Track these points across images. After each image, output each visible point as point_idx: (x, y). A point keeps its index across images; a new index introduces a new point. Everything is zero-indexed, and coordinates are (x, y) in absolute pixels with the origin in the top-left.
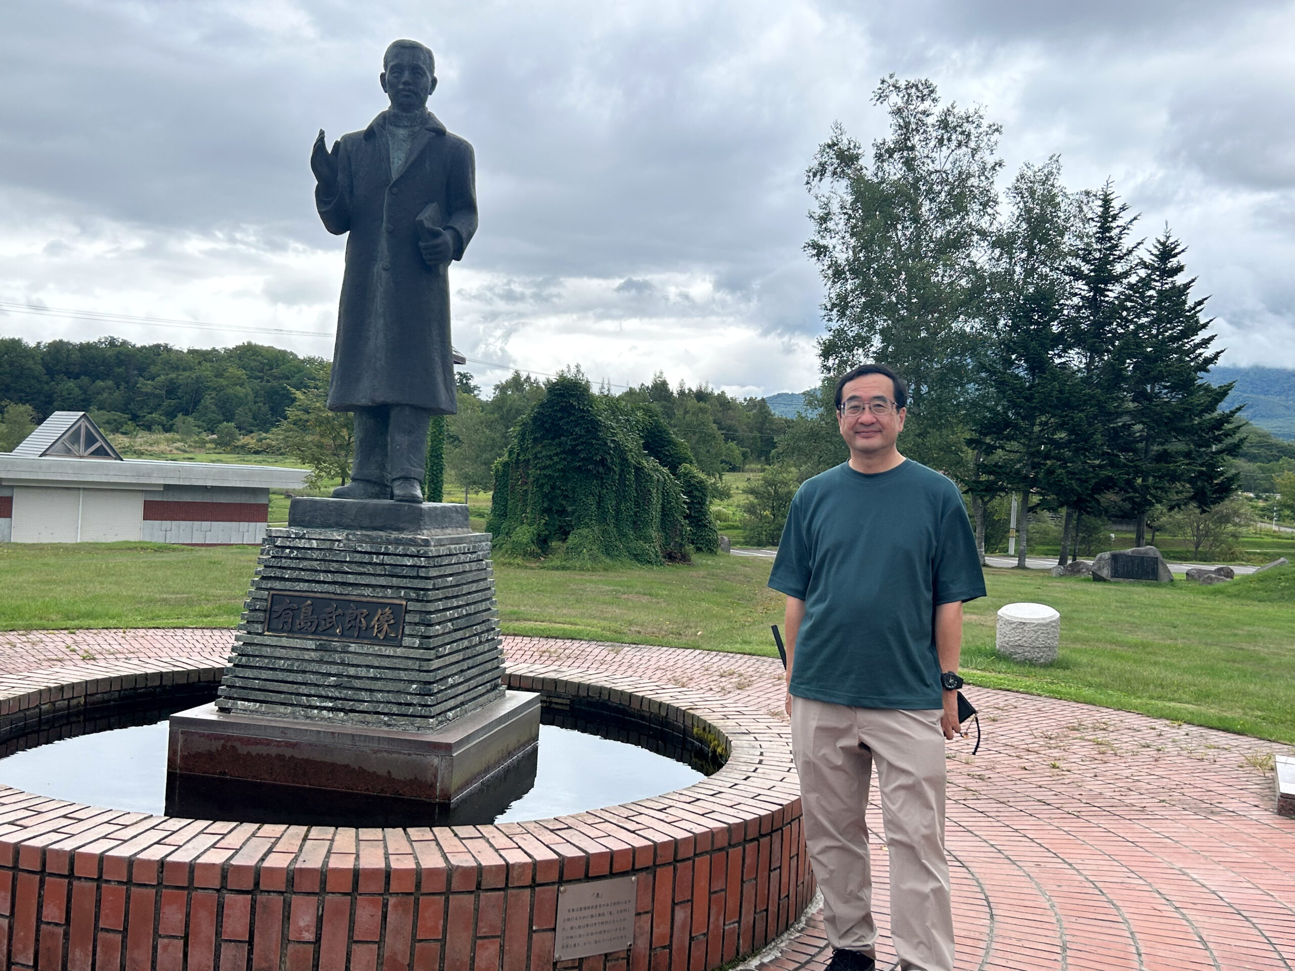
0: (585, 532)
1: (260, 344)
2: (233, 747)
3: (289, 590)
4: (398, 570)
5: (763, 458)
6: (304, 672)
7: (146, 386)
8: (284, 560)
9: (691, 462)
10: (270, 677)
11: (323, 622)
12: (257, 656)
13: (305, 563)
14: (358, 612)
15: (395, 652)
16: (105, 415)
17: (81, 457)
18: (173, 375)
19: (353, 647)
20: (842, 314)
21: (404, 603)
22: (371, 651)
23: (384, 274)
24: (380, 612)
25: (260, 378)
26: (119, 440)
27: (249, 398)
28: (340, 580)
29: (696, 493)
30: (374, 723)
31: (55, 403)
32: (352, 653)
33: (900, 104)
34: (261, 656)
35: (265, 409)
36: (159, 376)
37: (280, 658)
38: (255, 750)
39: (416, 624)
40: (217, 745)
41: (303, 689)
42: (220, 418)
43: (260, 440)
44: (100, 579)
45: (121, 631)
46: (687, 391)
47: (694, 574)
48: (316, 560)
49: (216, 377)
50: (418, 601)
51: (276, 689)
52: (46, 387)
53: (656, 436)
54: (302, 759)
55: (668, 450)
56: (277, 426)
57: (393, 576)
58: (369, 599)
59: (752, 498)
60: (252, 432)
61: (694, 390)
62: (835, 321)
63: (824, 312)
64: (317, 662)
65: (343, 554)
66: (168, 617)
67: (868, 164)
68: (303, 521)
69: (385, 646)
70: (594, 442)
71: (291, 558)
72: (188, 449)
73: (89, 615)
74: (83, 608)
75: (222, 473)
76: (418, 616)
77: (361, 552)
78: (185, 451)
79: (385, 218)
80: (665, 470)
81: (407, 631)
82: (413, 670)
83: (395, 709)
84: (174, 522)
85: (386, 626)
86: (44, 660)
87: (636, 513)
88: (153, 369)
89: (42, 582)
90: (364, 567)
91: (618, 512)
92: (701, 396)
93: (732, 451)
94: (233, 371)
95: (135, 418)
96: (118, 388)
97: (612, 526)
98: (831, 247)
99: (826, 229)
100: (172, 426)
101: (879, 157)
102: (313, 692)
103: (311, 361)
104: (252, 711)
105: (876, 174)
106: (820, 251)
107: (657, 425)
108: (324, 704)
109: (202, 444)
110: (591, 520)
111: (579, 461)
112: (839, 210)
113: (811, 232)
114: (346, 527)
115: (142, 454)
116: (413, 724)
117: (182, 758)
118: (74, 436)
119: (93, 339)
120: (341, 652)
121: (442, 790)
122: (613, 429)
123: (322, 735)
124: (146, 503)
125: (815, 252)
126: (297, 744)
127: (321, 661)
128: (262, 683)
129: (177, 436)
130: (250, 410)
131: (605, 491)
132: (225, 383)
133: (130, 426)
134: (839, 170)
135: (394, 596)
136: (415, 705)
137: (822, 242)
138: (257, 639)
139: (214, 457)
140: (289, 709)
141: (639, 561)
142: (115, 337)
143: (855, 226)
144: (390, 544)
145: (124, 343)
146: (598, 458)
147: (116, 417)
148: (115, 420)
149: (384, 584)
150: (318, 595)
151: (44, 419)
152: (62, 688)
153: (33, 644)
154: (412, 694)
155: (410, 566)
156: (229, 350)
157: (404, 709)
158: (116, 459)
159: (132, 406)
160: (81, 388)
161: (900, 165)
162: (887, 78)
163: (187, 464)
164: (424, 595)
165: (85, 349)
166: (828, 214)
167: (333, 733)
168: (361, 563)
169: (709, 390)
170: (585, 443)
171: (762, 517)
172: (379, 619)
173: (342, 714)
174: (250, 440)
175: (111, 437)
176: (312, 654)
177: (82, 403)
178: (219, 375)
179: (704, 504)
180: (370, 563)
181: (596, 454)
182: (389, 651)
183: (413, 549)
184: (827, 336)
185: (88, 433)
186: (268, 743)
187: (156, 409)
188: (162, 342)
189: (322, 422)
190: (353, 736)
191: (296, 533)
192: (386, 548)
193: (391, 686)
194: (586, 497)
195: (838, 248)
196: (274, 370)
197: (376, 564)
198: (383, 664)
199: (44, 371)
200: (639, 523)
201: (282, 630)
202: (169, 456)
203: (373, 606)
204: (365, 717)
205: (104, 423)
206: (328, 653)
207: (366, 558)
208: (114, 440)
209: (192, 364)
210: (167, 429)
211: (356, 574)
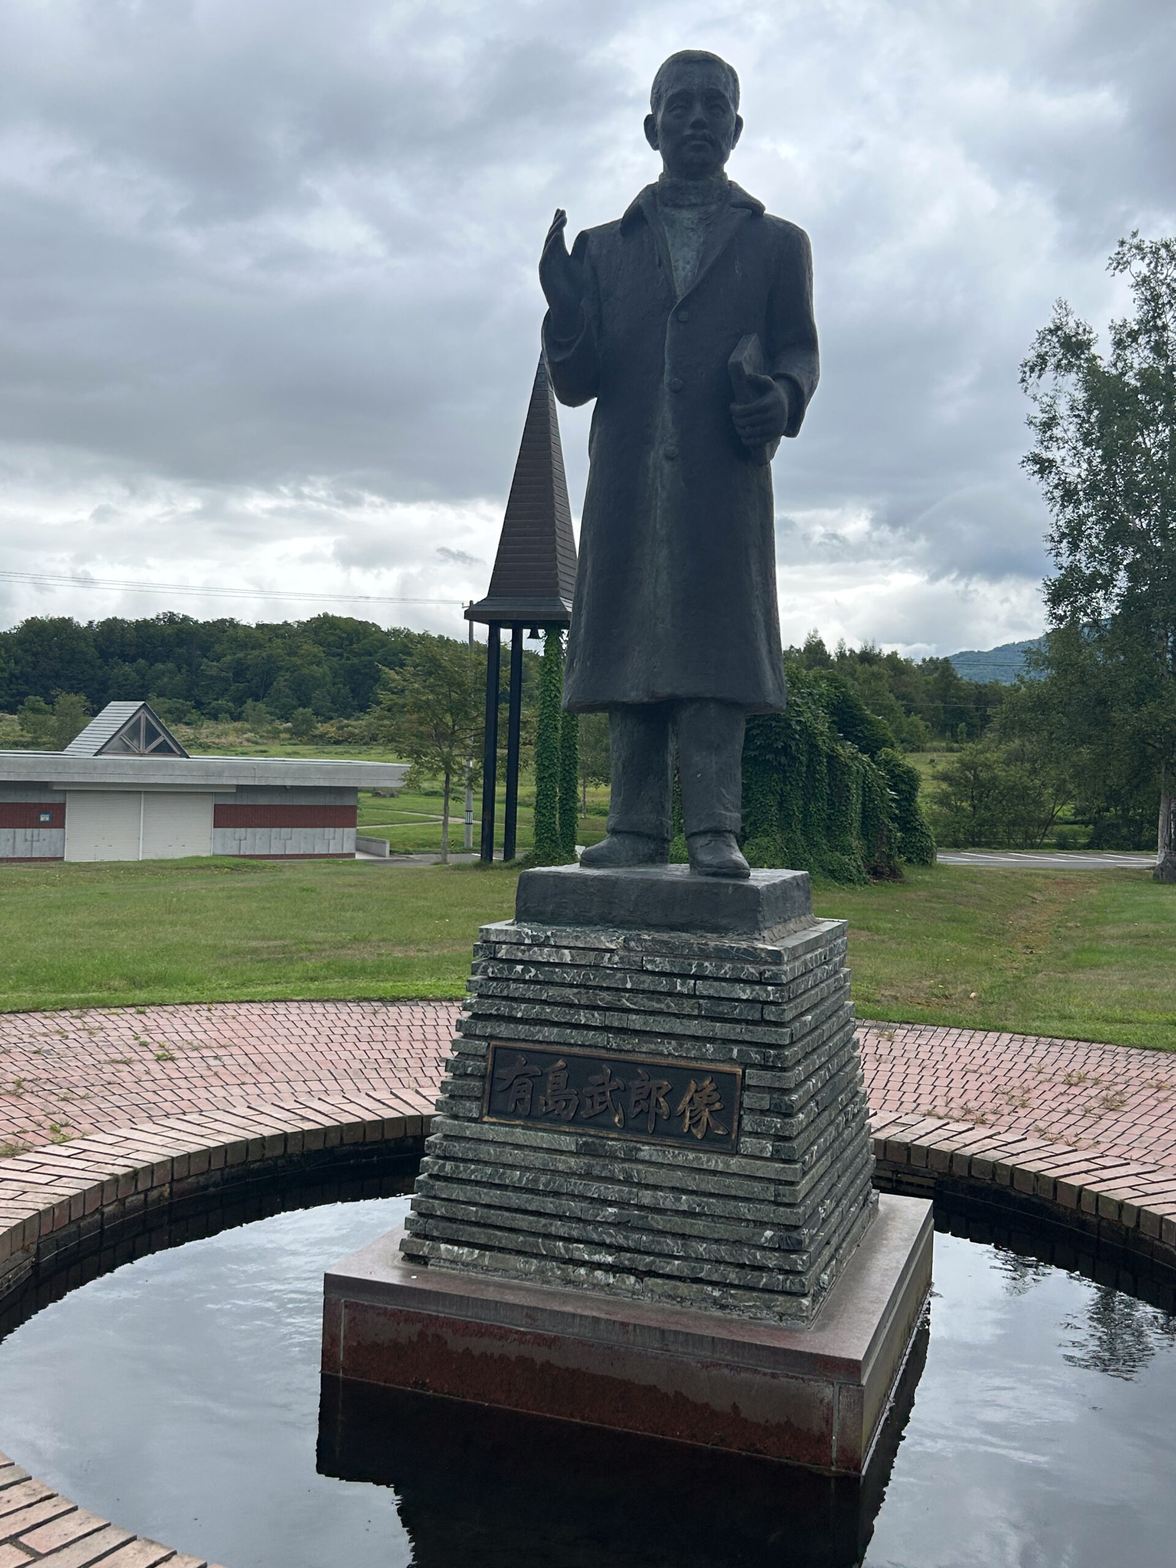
0: (764, 841)
1: (338, 615)
2: (438, 1337)
3: (524, 1040)
4: (724, 1008)
5: (948, 734)
6: (556, 1194)
7: (211, 668)
8: (513, 986)
9: (892, 746)
10: (496, 1202)
11: (589, 1102)
12: (472, 1161)
13: (552, 992)
14: (654, 1083)
15: (728, 1165)
16: (168, 703)
17: (142, 755)
18: (240, 655)
19: (646, 1151)
20: (1074, 547)
21: (739, 1071)
22: (680, 1160)
23: (667, 466)
24: (693, 1086)
25: (338, 655)
26: (182, 732)
27: (327, 679)
28: (616, 1024)
29: (903, 787)
30: (693, 1301)
31: (111, 691)
32: (643, 1162)
33: (1145, 271)
34: (478, 1162)
35: (345, 691)
36: (225, 655)
37: (513, 1167)
38: (479, 1346)
39: (763, 1112)
40: (408, 1332)
41: (558, 1227)
42: (295, 702)
43: (341, 728)
44: (171, 917)
45: (205, 1007)
46: (848, 653)
47: (913, 896)
48: (571, 986)
49: (289, 655)
50: (764, 1067)
51: (508, 1224)
52: (100, 673)
53: (844, 713)
54: (567, 1369)
55: (861, 731)
56: (369, 713)
57: (714, 1019)
58: (670, 1061)
59: (944, 786)
60: (331, 718)
61: (857, 651)
62: (1064, 557)
63: (1049, 545)
64: (580, 1176)
65: (619, 975)
66: (263, 982)
67: (1103, 351)
68: (541, 913)
69: (705, 1152)
70: (774, 724)
71: (525, 982)
72: (260, 741)
73: (161, 980)
74: (153, 968)
75: (303, 770)
76: (767, 1096)
77: (653, 973)
78: (257, 743)
79: (667, 367)
80: (865, 758)
81: (748, 1124)
82: (762, 1201)
83: (733, 1276)
84: (249, 830)
85: (706, 1114)
86: (106, 1062)
87: (829, 815)
88: (218, 648)
89: (99, 924)
90: (659, 1001)
91: (806, 813)
92: (867, 657)
93: (916, 727)
94: (308, 647)
95: (199, 705)
96: (180, 671)
97: (799, 832)
98: (1059, 460)
99: (1051, 438)
100: (241, 713)
101: (1119, 344)
102: (575, 1233)
103: (396, 632)
104: (466, 1264)
105: (1115, 365)
106: (1044, 466)
107: (846, 698)
108: (596, 1258)
109: (275, 735)
110: (771, 826)
111: (754, 750)
112: (1069, 412)
113: (1030, 442)
114: (622, 924)
115: (209, 747)
116: (769, 1308)
117: (348, 1350)
118: (132, 729)
119: (151, 616)
120: (624, 1160)
121: (842, 1450)
122: (798, 706)
123: (602, 1326)
124: (218, 809)
125: (1037, 467)
126: (555, 1339)
127: (588, 1175)
128: (482, 1211)
129: (247, 726)
130: (329, 693)
131: (788, 787)
132: (299, 662)
133: (194, 715)
134: (1064, 362)
135: (720, 1057)
136: (771, 1270)
137: (1046, 455)
138: (471, 1130)
139: (289, 749)
140: (534, 1264)
141: (835, 877)
142: (175, 613)
143: (1089, 433)
144: (707, 958)
145: (186, 619)
146: (780, 745)
147: (177, 705)
148: (177, 709)
149: (700, 1033)
150: (576, 1050)
151: (99, 711)
152: (135, 1174)
153: (91, 1033)
154: (764, 1248)
155: (747, 1000)
156: (303, 623)
157: (750, 1277)
158: (181, 756)
159: (196, 692)
160: (138, 671)
161: (1147, 352)
162: (1128, 238)
163: (259, 759)
164: (776, 1056)
165: (143, 626)
166: (1054, 418)
167: (624, 1325)
168: (653, 994)
169: (877, 651)
170: (761, 725)
171: (959, 809)
172: (692, 1099)
173: (632, 1279)
174: (328, 728)
175: (173, 728)
176: (572, 1161)
177: (139, 690)
178: (292, 653)
179: (913, 801)
180: (670, 994)
181: (777, 740)
182: (715, 1162)
183: (752, 970)
184: (1056, 574)
185: (149, 727)
186: (503, 1334)
187: (222, 695)
188: (227, 617)
189: (421, 707)
190: (663, 1332)
191: (533, 937)
192: (699, 966)
193: (722, 1230)
194: (764, 796)
195: (1069, 460)
196: (355, 646)
197: (681, 995)
198: (704, 1187)
199: (97, 654)
200: (833, 828)
201: (515, 1115)
202: (239, 749)
203: (681, 1076)
204: (675, 1288)
205: (165, 712)
206: (601, 1161)
207: (663, 985)
208: (177, 731)
209: (262, 642)
210: (236, 718)
211: (645, 1012)
